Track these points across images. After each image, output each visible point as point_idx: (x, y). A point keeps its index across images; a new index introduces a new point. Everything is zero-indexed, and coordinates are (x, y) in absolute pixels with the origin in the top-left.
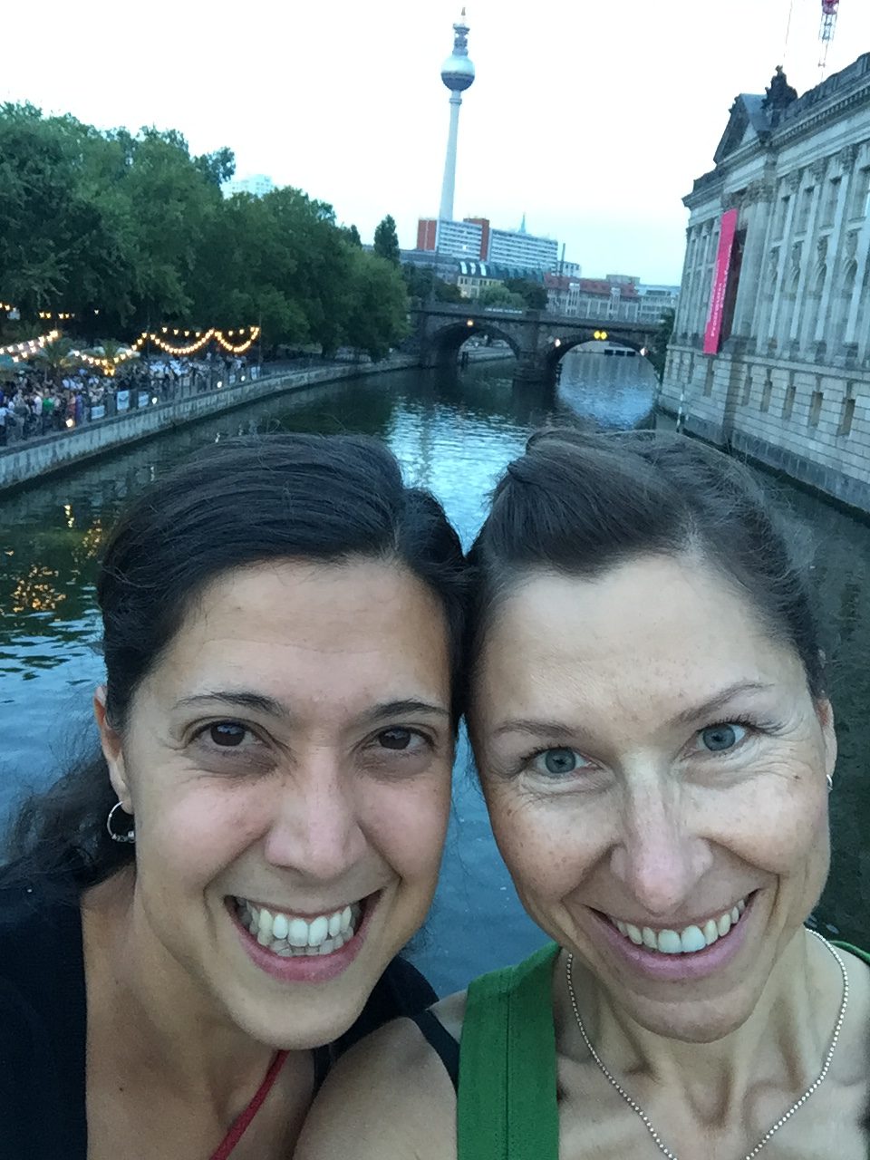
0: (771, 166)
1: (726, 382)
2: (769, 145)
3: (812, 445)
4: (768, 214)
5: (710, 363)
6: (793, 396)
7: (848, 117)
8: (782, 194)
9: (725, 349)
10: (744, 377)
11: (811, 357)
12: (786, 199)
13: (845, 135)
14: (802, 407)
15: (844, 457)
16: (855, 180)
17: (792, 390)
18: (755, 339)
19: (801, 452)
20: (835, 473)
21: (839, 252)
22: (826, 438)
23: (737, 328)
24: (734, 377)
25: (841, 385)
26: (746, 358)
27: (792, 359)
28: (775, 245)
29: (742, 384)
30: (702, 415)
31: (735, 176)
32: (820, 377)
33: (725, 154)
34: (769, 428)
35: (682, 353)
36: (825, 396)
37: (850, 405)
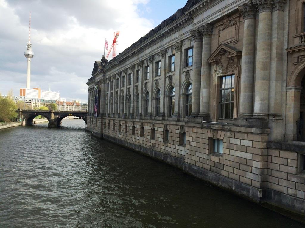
0: (104, 76)
1: (100, 123)
2: (103, 72)
3: (120, 136)
4: (105, 86)
5: (96, 119)
6: (115, 126)
7: (119, 66)
8: (107, 82)
9: (99, 116)
10: (104, 122)
11: (117, 117)
12: (108, 83)
13: (118, 70)
14: (117, 128)
15: (127, 138)
16: (121, 79)
17: (114, 124)
18: (105, 113)
19: (118, 138)
20: (125, 142)
21: (120, 94)
22: (123, 134)
23: (101, 111)
24: (102, 122)
25: (124, 122)
26: (104, 118)
27: (113, 117)
28: (107, 93)
29: (104, 124)
30: (96, 131)
31: (97, 78)
32: (120, 121)
33: (94, 74)
34: (111, 133)
35: (90, 117)
36: (121, 125)
37: (126, 126)
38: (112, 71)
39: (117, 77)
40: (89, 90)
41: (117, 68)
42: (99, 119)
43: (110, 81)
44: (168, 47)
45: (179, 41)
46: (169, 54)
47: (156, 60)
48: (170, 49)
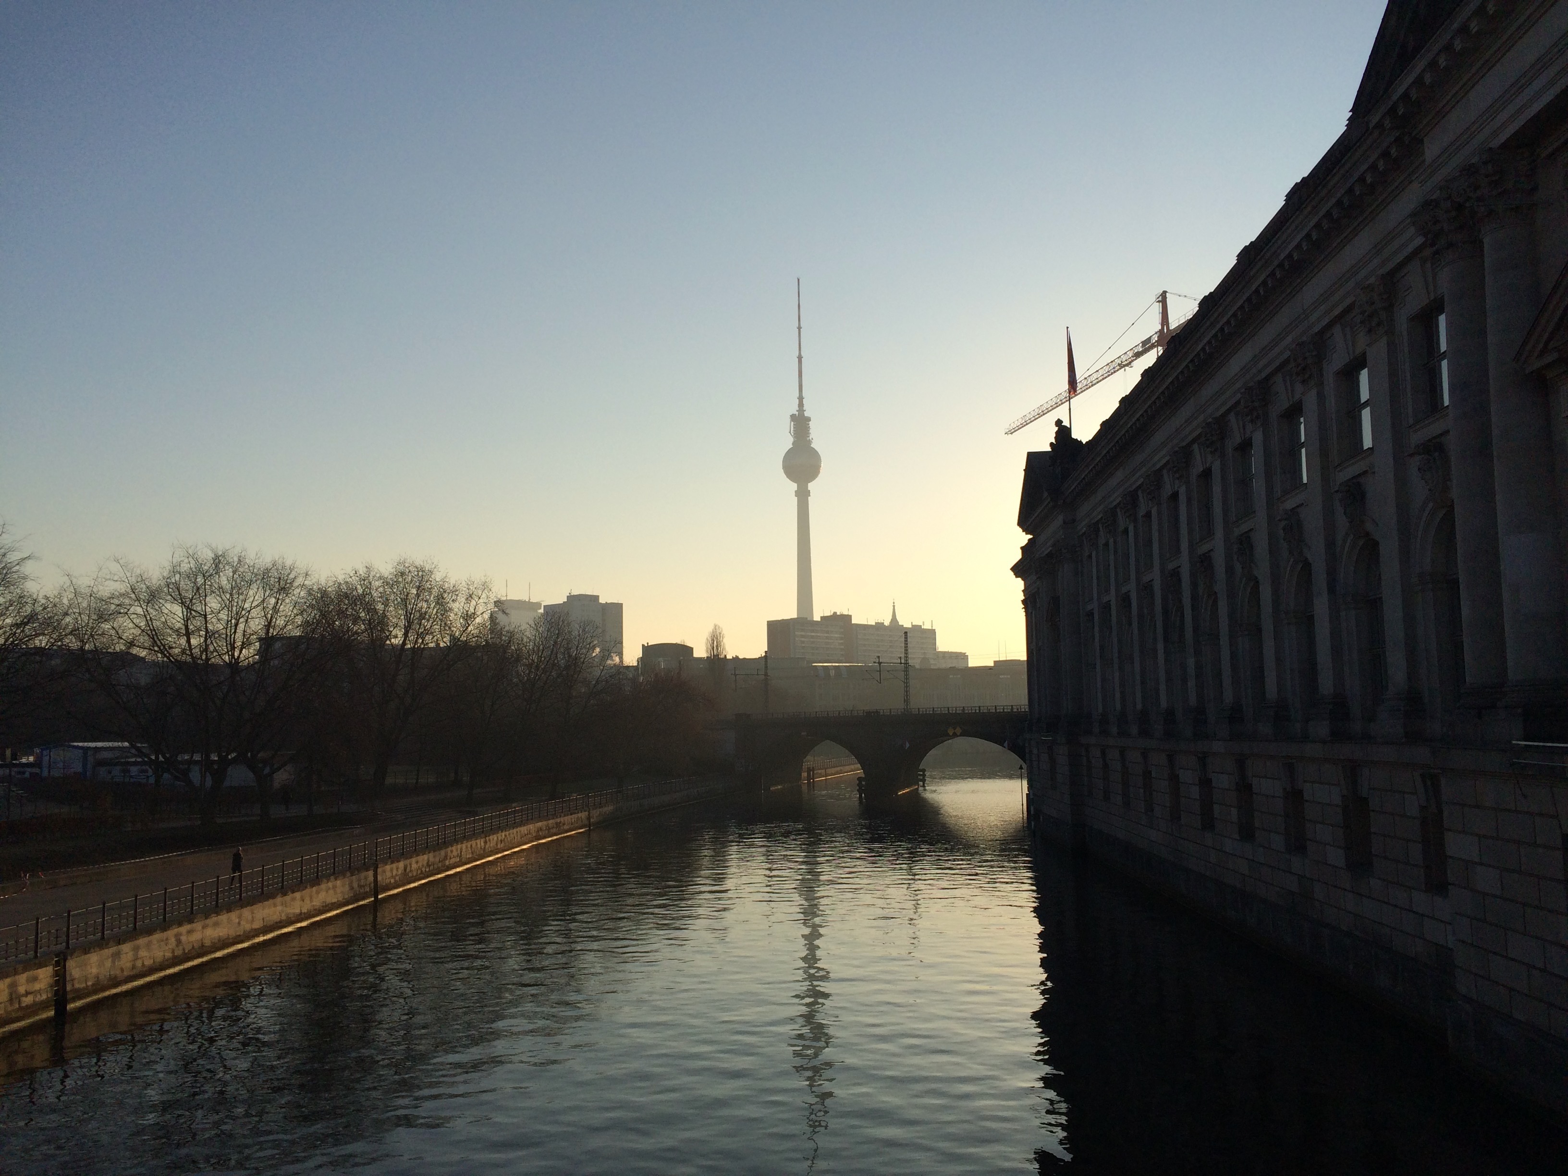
0: (1069, 523)
1: (1068, 770)
2: (1062, 501)
3: (1153, 835)
5: (1051, 750)
6: (1127, 780)
8: (1086, 552)
9: (1060, 731)
10: (1083, 762)
11: (1136, 730)
12: (1090, 557)
13: (1123, 482)
14: (1137, 791)
15: (1183, 845)
16: (1140, 529)
17: (1125, 772)
18: (1088, 716)
19: (1147, 846)
20: (1178, 867)
21: (1140, 608)
22: (1163, 825)
23: (1067, 706)
24: (1074, 762)
25: (1164, 759)
26: (1082, 740)
27: (1120, 735)
28: (1088, 607)
29: (1084, 771)
31: (1041, 538)
32: (1145, 752)
33: (1027, 518)
34: (1115, 820)
36: (1153, 775)
37: (1174, 778)
38: (1100, 493)
39: (1122, 521)
40: (1025, 602)
41: (1119, 475)
42: (1062, 750)
43: (1095, 544)
44: (1326, 321)
45: (1372, 280)
46: (1337, 360)
47: (1281, 402)
48: (1337, 330)
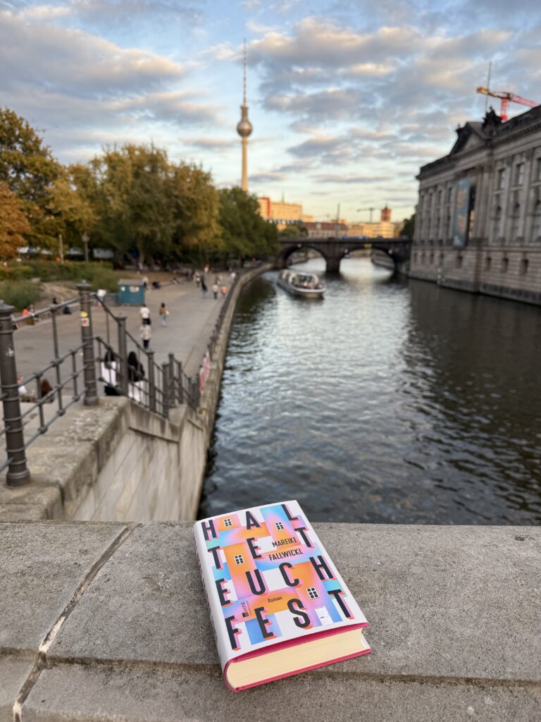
0: (491, 155)
1: (473, 261)
2: (489, 144)
4: (490, 178)
5: (459, 252)
6: (527, 264)
8: (498, 168)
9: (470, 245)
10: (483, 258)
11: (539, 244)
12: (502, 170)
14: (535, 269)
17: (526, 261)
18: (487, 239)
19: (539, 291)
23: (476, 235)
27: (522, 246)
28: (497, 193)
29: (484, 261)
30: (457, 278)
33: (456, 152)
35: (423, 250)
38: (523, 141)
39: (540, 154)
40: (420, 191)
42: (470, 252)
43: (510, 164)
